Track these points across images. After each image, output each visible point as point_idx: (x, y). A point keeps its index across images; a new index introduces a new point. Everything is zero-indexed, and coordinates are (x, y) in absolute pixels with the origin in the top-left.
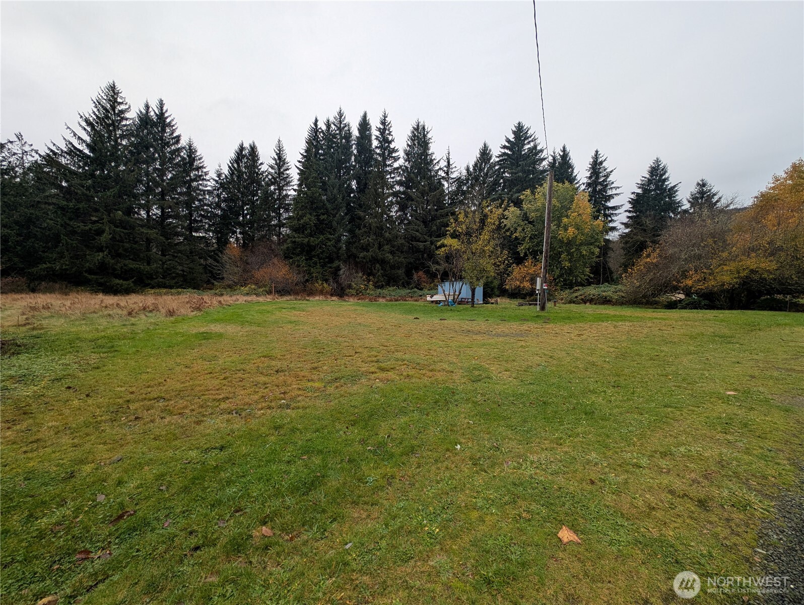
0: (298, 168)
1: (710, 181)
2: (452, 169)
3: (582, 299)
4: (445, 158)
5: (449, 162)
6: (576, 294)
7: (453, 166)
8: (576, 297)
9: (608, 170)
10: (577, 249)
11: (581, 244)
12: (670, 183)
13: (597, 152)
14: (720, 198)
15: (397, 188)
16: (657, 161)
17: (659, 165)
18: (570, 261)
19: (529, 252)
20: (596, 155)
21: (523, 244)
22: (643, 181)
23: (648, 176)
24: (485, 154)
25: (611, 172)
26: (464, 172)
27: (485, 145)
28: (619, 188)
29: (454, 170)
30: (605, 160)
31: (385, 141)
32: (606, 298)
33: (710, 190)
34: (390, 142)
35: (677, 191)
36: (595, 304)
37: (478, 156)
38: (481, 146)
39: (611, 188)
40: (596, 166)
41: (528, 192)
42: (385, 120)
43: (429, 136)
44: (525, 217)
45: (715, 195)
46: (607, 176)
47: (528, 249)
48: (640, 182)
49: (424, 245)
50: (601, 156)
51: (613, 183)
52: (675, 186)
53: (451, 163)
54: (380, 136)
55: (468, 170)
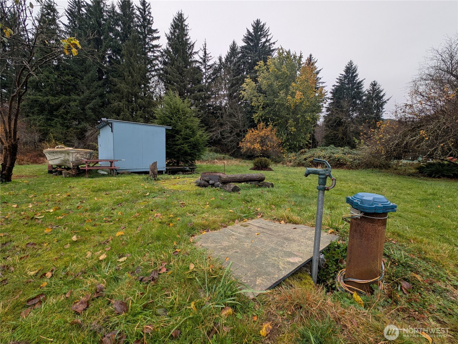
1: (379, 83)
2: (208, 57)
3: (311, 162)
4: (203, 48)
5: (205, 52)
6: (304, 156)
7: (209, 55)
8: (305, 159)
9: (318, 69)
10: (303, 116)
11: (305, 112)
12: (359, 78)
13: (311, 55)
14: (384, 94)
16: (351, 63)
17: (352, 66)
18: (296, 126)
19: (262, 119)
20: (310, 58)
21: (257, 113)
22: (340, 77)
23: (344, 73)
24: (233, 48)
25: (320, 70)
26: (218, 62)
27: (234, 42)
28: (324, 83)
29: (210, 58)
30: (316, 62)
32: (339, 160)
33: (378, 88)
34: (150, 23)
35: (362, 85)
37: (229, 51)
38: (231, 43)
39: (319, 83)
41: (261, 63)
43: (186, 23)
44: (260, 90)
45: (381, 91)
46: (317, 73)
47: (262, 117)
48: (339, 78)
50: (313, 59)
51: (320, 79)
52: (361, 81)
53: (207, 53)
54: (141, 16)
55: (220, 59)
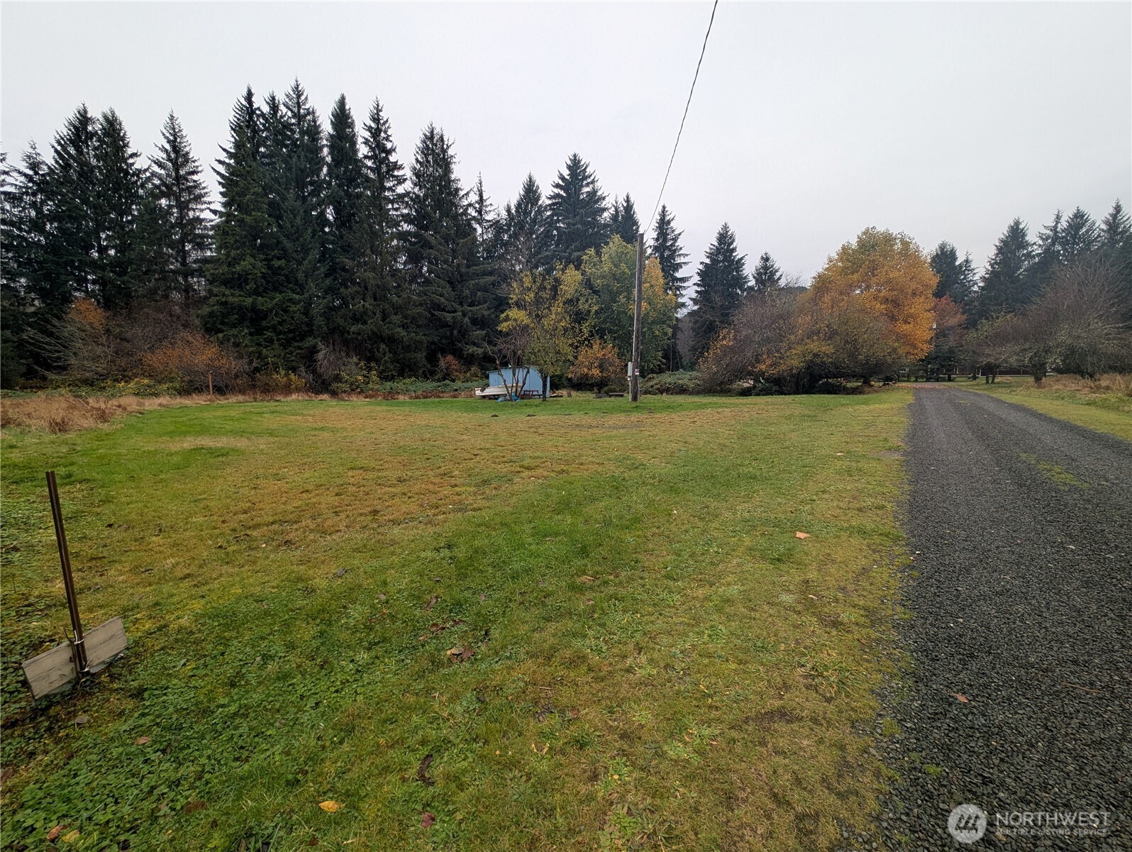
0: (218, 173)
1: (772, 256)
2: (486, 206)
3: (658, 389)
4: (475, 189)
5: (481, 196)
6: (651, 383)
7: (488, 203)
8: (652, 386)
9: (676, 233)
10: (649, 329)
11: (653, 322)
12: (738, 254)
13: (664, 207)
14: (781, 276)
15: (406, 227)
16: (725, 227)
17: (727, 232)
19: (595, 331)
20: (663, 212)
21: (586, 320)
22: (711, 249)
23: (716, 244)
24: (531, 191)
25: (680, 234)
26: (504, 214)
27: (530, 179)
28: (687, 255)
29: (489, 208)
30: (673, 219)
31: (380, 148)
33: (773, 266)
34: (389, 152)
35: (744, 264)
36: (672, 394)
37: (522, 193)
38: (525, 179)
39: (680, 255)
40: (663, 224)
41: (592, 251)
42: (378, 115)
43: (450, 152)
44: (588, 284)
45: (776, 271)
46: (675, 239)
47: (594, 327)
48: (708, 251)
49: (453, 317)
50: (668, 213)
51: (681, 249)
52: (742, 259)
53: (484, 198)
54: (372, 140)
55: (509, 211)
